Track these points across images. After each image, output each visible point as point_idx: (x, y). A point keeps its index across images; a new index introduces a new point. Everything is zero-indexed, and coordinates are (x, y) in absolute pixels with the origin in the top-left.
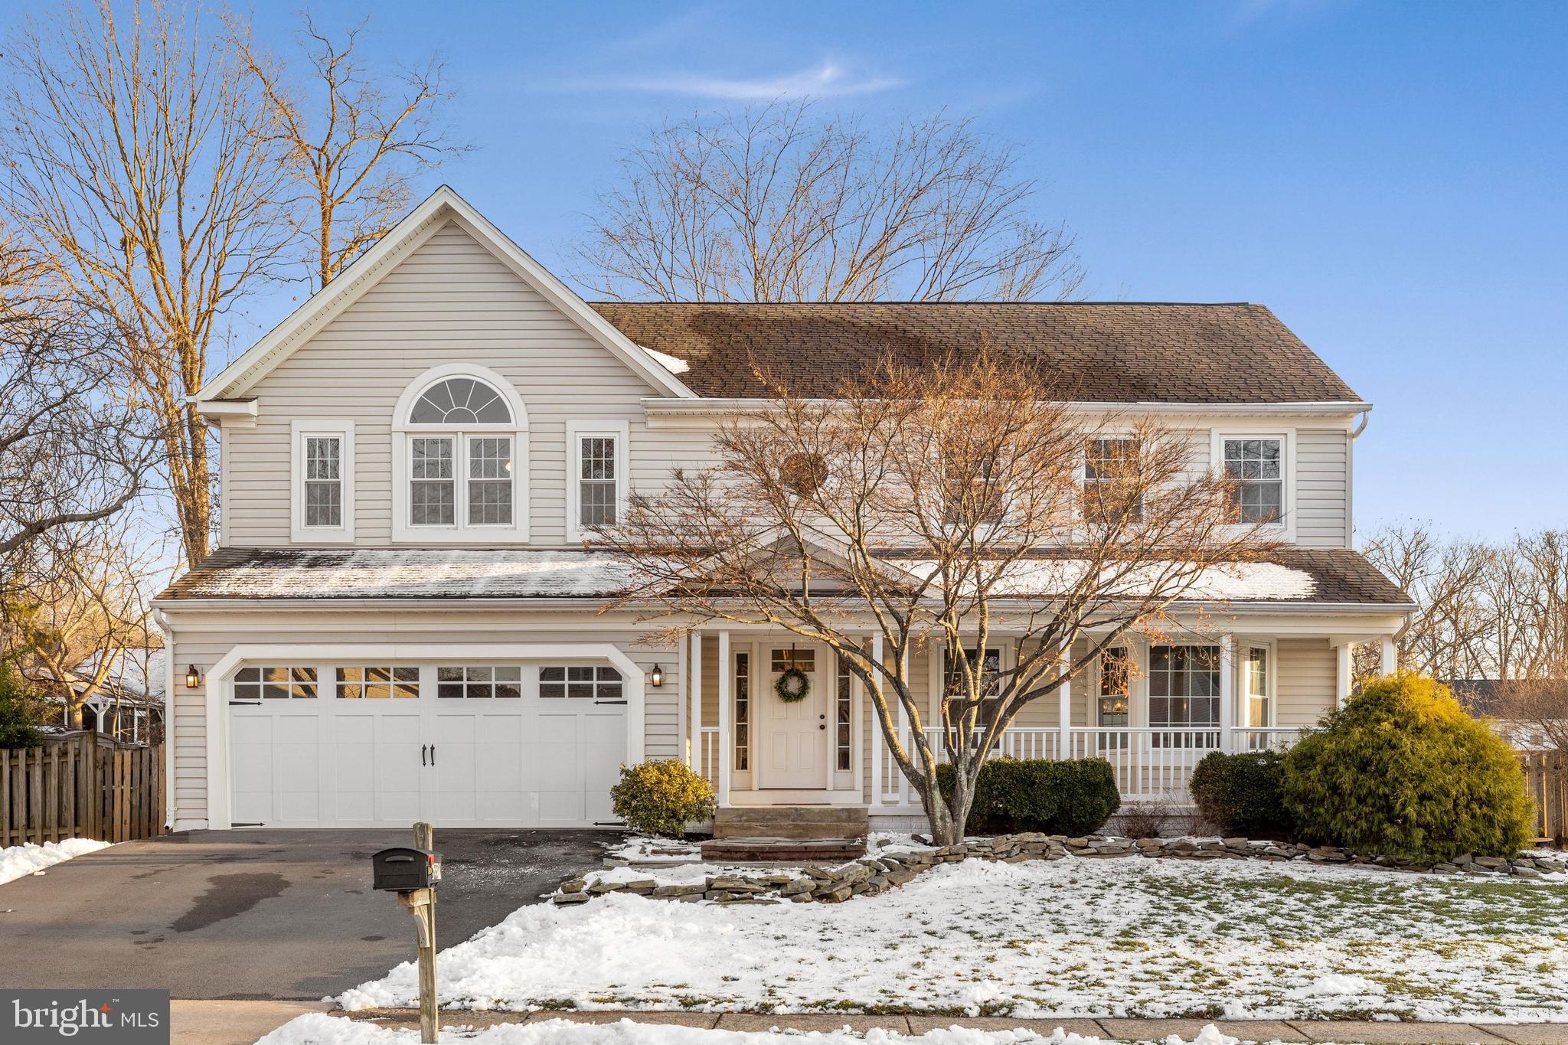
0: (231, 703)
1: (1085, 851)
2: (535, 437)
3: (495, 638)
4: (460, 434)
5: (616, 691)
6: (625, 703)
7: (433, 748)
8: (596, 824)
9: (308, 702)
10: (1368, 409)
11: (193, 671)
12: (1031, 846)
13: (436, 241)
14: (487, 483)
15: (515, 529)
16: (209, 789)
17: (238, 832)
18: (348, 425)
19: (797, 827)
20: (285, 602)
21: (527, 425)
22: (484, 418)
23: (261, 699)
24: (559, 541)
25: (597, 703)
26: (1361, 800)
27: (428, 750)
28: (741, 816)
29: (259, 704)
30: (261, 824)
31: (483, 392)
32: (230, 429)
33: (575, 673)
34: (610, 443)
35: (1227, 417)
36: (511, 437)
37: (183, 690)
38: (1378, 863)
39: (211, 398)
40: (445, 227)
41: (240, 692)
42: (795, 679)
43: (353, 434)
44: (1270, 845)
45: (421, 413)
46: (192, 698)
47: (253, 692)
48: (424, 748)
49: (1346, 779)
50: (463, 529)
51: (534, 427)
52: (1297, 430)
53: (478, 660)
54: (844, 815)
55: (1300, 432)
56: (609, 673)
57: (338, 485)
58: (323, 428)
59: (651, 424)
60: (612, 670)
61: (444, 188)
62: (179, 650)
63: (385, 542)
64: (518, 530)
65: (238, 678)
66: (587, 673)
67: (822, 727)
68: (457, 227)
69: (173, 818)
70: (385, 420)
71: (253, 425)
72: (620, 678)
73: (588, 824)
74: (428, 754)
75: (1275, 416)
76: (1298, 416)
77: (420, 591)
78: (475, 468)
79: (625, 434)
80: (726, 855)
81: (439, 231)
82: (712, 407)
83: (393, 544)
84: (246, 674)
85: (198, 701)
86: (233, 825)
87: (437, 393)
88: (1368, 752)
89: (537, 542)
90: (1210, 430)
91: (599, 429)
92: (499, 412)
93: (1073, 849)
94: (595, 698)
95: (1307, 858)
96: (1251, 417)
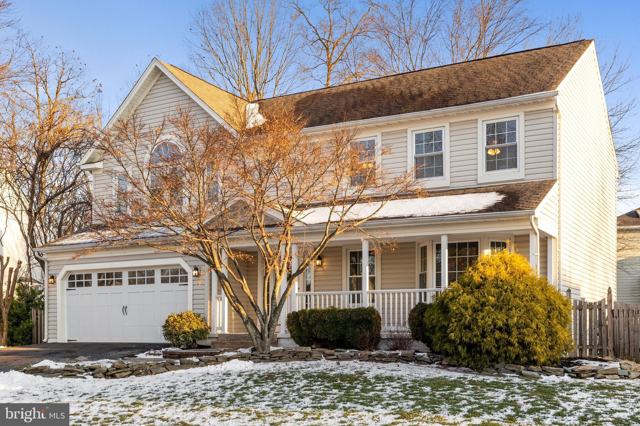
0: (67, 290)
1: (331, 357)
3: (142, 257)
5: (186, 279)
7: (126, 307)
9: (89, 288)
11: (52, 277)
12: (300, 354)
13: (158, 83)
16: (58, 325)
17: (69, 344)
20: (74, 246)
23: (76, 287)
25: (180, 285)
28: (228, 338)
29: (74, 290)
30: (76, 340)
32: (95, 175)
33: (173, 271)
35: (484, 111)
37: (50, 285)
39: (85, 163)
44: (425, 355)
46: (53, 288)
47: (73, 285)
52: (525, 112)
53: (142, 267)
55: (526, 113)
60: (184, 270)
62: (50, 268)
65: (68, 279)
66: (177, 271)
69: (46, 337)
72: (187, 273)
74: (125, 309)
75: (509, 106)
76: (522, 104)
80: (171, 356)
81: (158, 78)
84: (72, 277)
85: (55, 289)
86: (68, 341)
90: (477, 119)
93: (327, 356)
94: (180, 283)
96: (496, 109)
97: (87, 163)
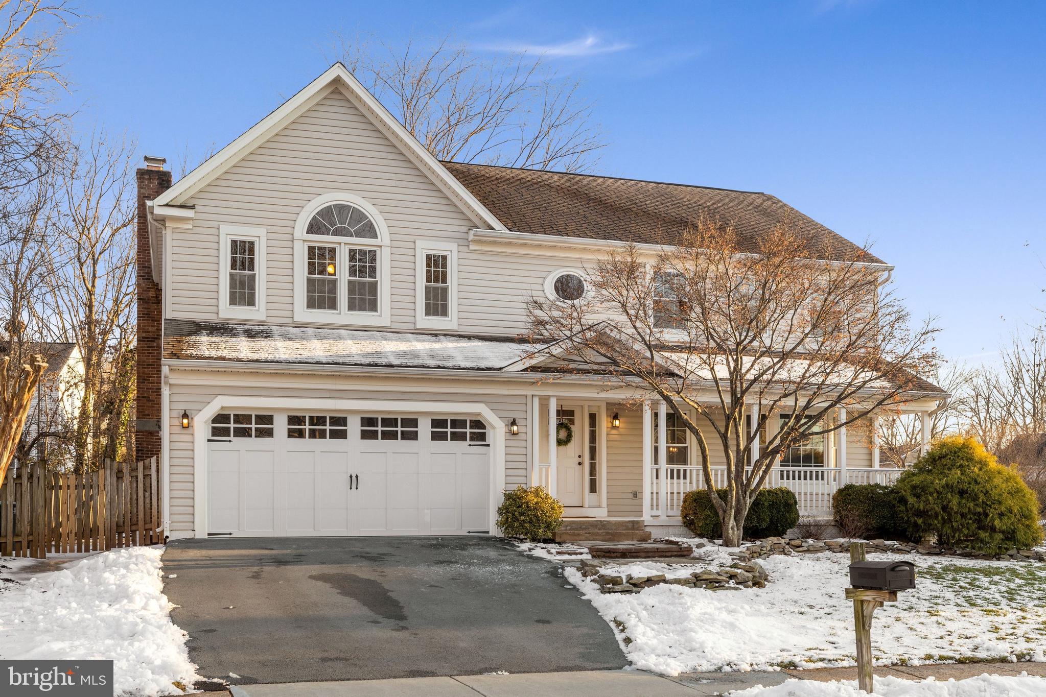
0: (209, 440)
1: (801, 549)
2: (395, 250)
4: (343, 245)
5: (482, 437)
6: (488, 445)
7: (357, 477)
8: (469, 532)
9: (266, 440)
10: (892, 269)
11: (186, 416)
12: (776, 546)
13: (325, 102)
14: (359, 283)
15: (380, 316)
16: (196, 506)
17: (213, 542)
18: (262, 232)
19: (608, 533)
21: (389, 241)
22: (358, 234)
23: (232, 438)
24: (411, 326)
25: (470, 445)
26: (963, 516)
27: (354, 478)
29: (230, 441)
30: (230, 534)
31: (359, 215)
32: (173, 228)
33: (454, 423)
34: (444, 258)
36: (378, 250)
37: (177, 430)
38: (959, 555)
39: (165, 203)
40: (332, 93)
41: (216, 432)
42: (564, 430)
43: (265, 239)
44: (896, 544)
45: (314, 227)
46: (183, 436)
47: (225, 432)
48: (351, 477)
49: (955, 502)
50: (343, 315)
51: (395, 244)
53: (390, 412)
54: (630, 525)
56: (478, 424)
57: (254, 276)
58: (244, 233)
59: (472, 247)
60: (479, 422)
61: (338, 64)
63: (288, 321)
64: (382, 317)
65: (214, 421)
66: (462, 424)
67: (580, 464)
68: (341, 93)
69: (168, 529)
70: (290, 230)
71: (191, 227)
72: (484, 427)
73: (463, 532)
74: (354, 481)
77: (347, 360)
78: (352, 271)
79: (455, 254)
80: (608, 554)
81: (328, 95)
82: (518, 238)
83: (295, 323)
84: (221, 418)
85: (188, 438)
86: (209, 534)
87: (327, 213)
88: (965, 486)
89: (396, 326)
91: (438, 248)
92: (369, 230)
94: (468, 442)
95: (918, 552)
97: (167, 205)
